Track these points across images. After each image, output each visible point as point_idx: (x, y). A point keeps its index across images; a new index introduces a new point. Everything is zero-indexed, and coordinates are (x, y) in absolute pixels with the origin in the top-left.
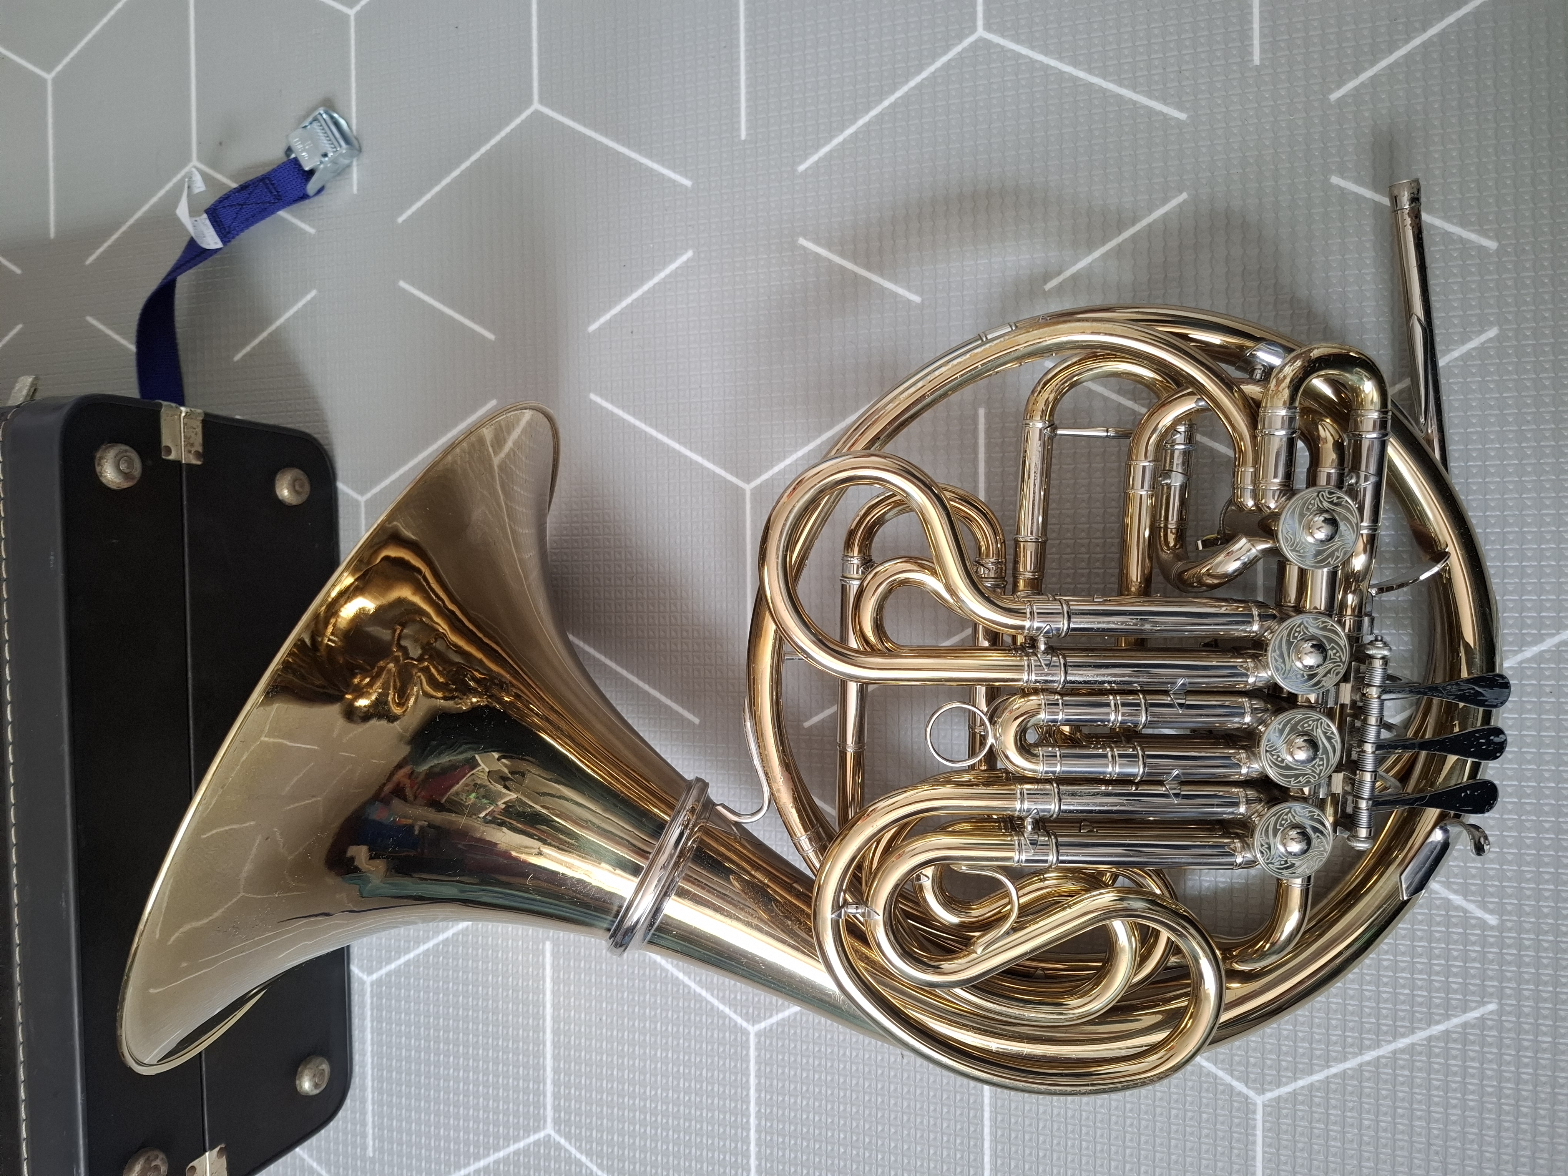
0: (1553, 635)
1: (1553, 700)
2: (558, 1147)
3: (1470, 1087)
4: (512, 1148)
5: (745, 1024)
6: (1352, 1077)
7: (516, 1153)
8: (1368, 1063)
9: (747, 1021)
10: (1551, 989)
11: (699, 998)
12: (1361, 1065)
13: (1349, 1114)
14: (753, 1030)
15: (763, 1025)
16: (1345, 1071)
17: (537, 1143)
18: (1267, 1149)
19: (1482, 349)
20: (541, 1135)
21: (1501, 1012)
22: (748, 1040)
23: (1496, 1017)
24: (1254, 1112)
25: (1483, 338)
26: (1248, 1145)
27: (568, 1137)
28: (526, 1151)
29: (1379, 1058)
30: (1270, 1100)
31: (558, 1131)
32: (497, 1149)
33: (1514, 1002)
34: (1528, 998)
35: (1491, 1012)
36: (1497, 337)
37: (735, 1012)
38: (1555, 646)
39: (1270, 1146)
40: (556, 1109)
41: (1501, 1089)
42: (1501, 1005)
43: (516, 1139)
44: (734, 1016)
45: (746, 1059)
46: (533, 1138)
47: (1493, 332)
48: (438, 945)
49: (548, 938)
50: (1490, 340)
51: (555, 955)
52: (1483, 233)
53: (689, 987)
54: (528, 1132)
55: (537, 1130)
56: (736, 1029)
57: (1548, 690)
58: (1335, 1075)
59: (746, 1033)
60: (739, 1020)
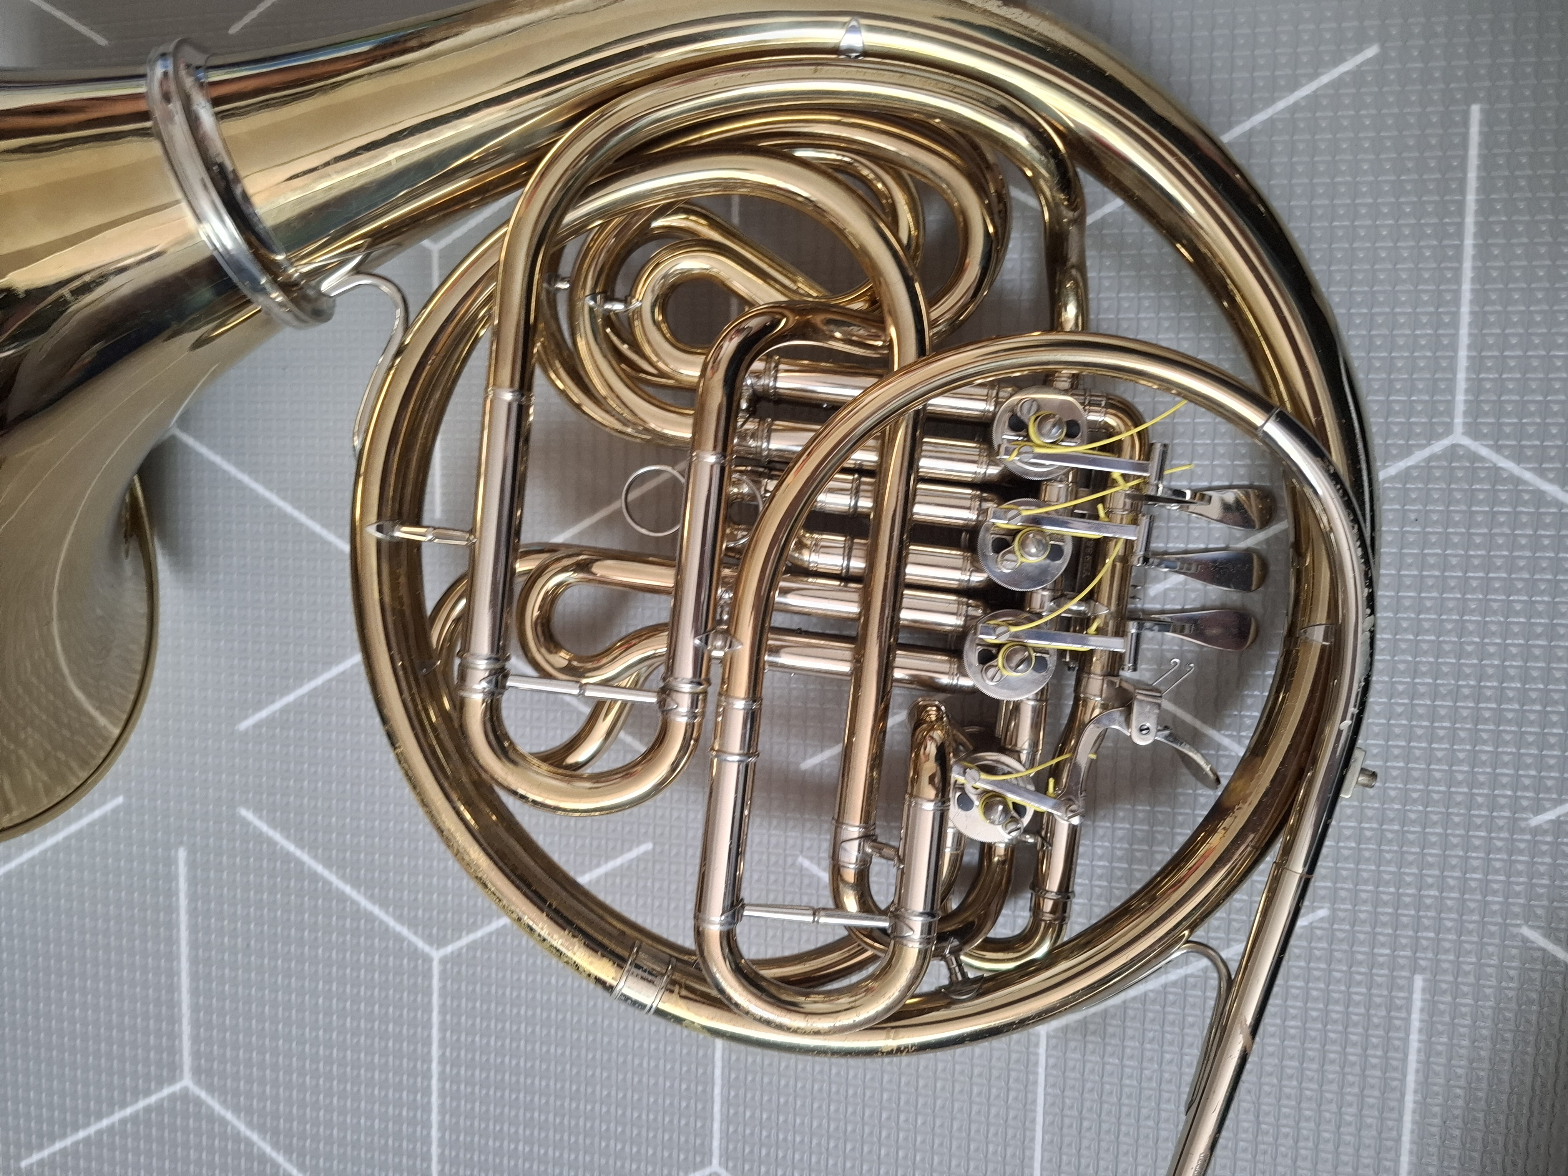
0: (1423, 447)
1: (1418, 529)
2: (198, 1102)
3: (1291, 1011)
4: (142, 1104)
5: (427, 949)
6: (1154, 1001)
7: (148, 1110)
8: (1174, 984)
9: (431, 944)
10: (1392, 890)
11: (370, 917)
12: (1165, 986)
13: (1148, 1046)
14: (436, 955)
15: (449, 949)
16: (1145, 994)
17: (172, 1098)
18: (1050, 1090)
19: (1358, 74)
20: (177, 1087)
21: (1332, 919)
22: (430, 968)
23: (1326, 925)
24: (1037, 1045)
25: (1359, 59)
26: (1028, 1086)
27: (210, 1089)
28: (159, 1107)
29: (1186, 977)
30: (1057, 1030)
31: (198, 1082)
32: (123, 1105)
33: (1349, 907)
34: (1365, 902)
35: (1322, 920)
36: (1376, 59)
37: (416, 933)
38: (1424, 460)
39: (1054, 1086)
40: (196, 1055)
41: (1327, 1012)
42: (1333, 910)
43: (147, 1093)
44: (414, 939)
45: (427, 992)
46: (166, 1091)
47: (1372, 51)
48: (45, 851)
49: (181, 843)
50: (1368, 62)
51: (192, 865)
53: (358, 904)
54: (161, 1084)
55: (172, 1080)
56: (415, 954)
57: (1413, 516)
58: (1134, 999)
59: (428, 959)
60: (420, 944)
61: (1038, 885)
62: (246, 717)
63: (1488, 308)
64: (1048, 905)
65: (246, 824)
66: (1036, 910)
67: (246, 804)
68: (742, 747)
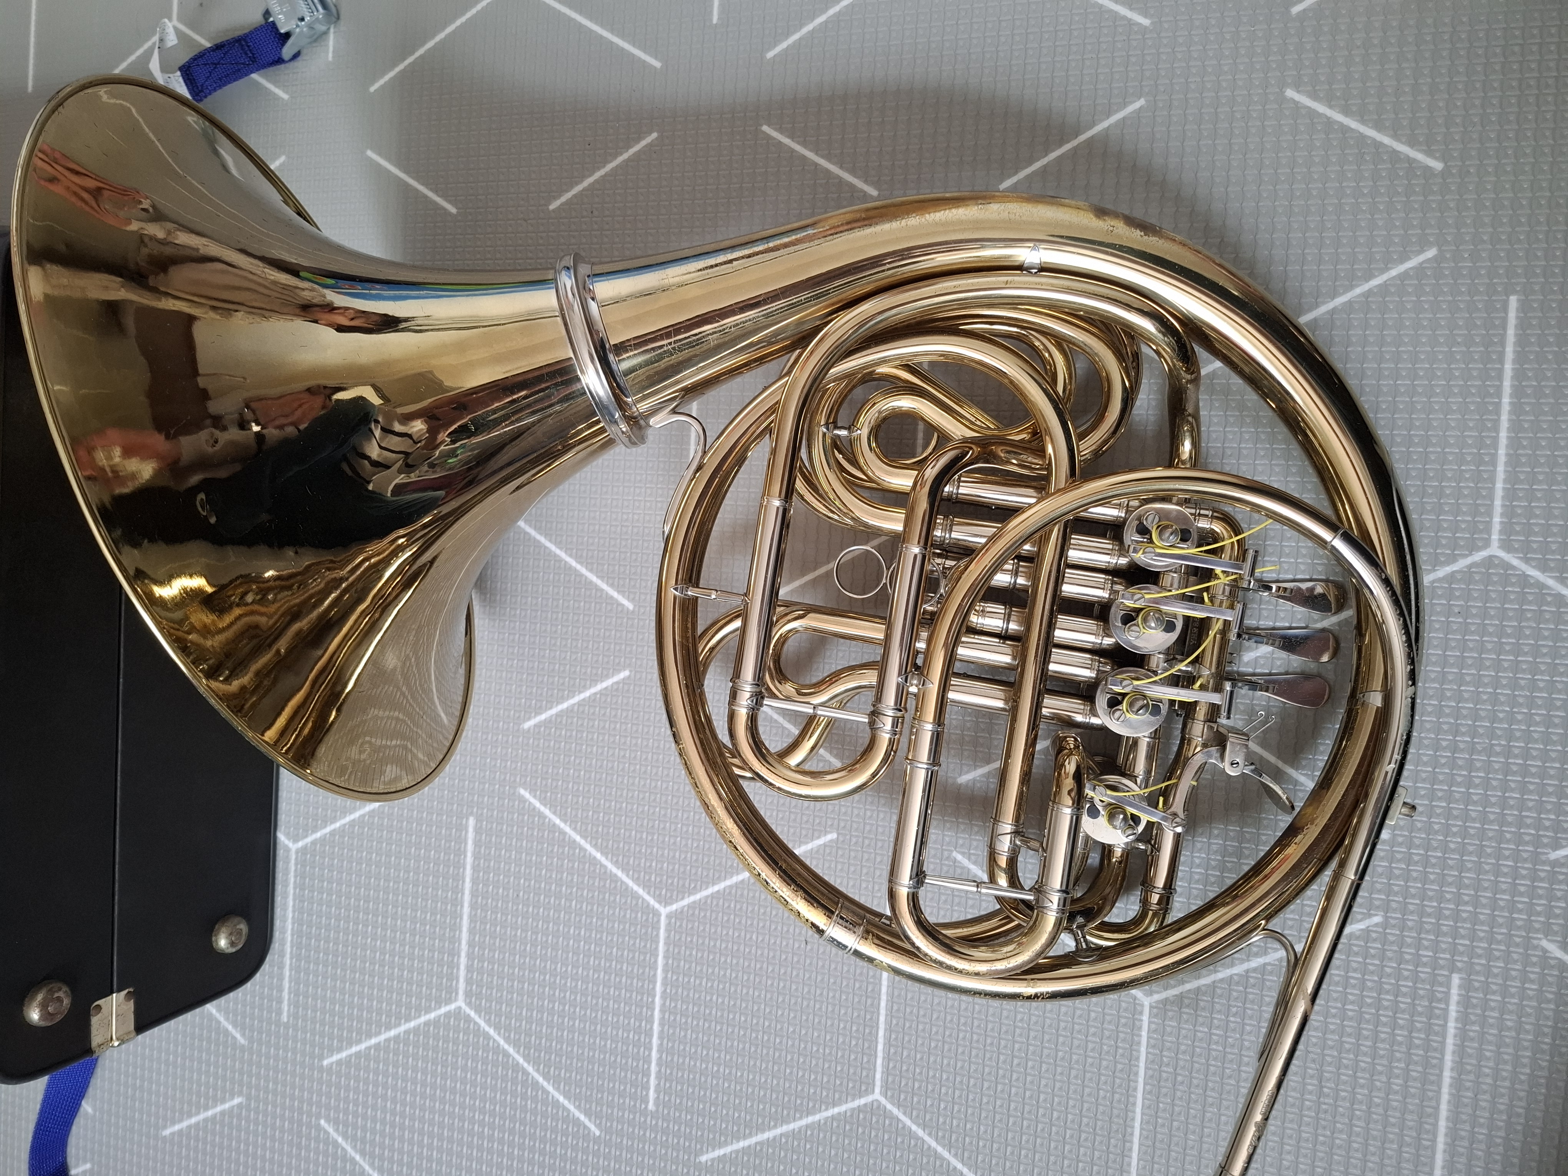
0: (1466, 556)
1: (1460, 620)
2: (468, 1019)
3: (1350, 997)
4: (423, 1019)
5: (657, 906)
6: (1238, 983)
7: (427, 1024)
8: (1255, 970)
9: (660, 902)
10: (1435, 904)
11: (614, 878)
12: (1247, 971)
13: (1232, 1019)
14: (664, 911)
15: (674, 907)
16: (1231, 977)
17: (447, 1015)
18: (1151, 1050)
19: (1420, 270)
20: (453, 1007)
21: (1385, 925)
22: (659, 921)
23: (1381, 930)
24: (1141, 1013)
25: (1421, 258)
26: (1133, 1044)
27: (478, 1011)
28: (436, 1022)
29: (1265, 964)
30: (1157, 1002)
31: (469, 1004)
32: (408, 1019)
33: (1399, 916)
34: (1412, 912)
35: (1376, 925)
36: (1435, 259)
37: (649, 893)
38: (1467, 567)
39: (1154, 1047)
40: (469, 981)
41: (1380, 1000)
42: (1386, 918)
43: (428, 1010)
44: (647, 897)
45: (655, 940)
46: (443, 1010)
47: (1431, 253)
48: (364, 816)
49: (471, 814)
50: (1428, 261)
51: (478, 831)
52: (1429, 153)
53: (606, 867)
54: (439, 1004)
55: (448, 1001)
56: (648, 909)
57: (1456, 610)
58: (1222, 980)
59: (657, 914)
60: (652, 902)
61: (1147, 884)
62: (529, 719)
63: (1520, 452)
64: (1155, 898)
65: (522, 800)
66: (1145, 902)
67: (524, 785)
68: (929, 759)
